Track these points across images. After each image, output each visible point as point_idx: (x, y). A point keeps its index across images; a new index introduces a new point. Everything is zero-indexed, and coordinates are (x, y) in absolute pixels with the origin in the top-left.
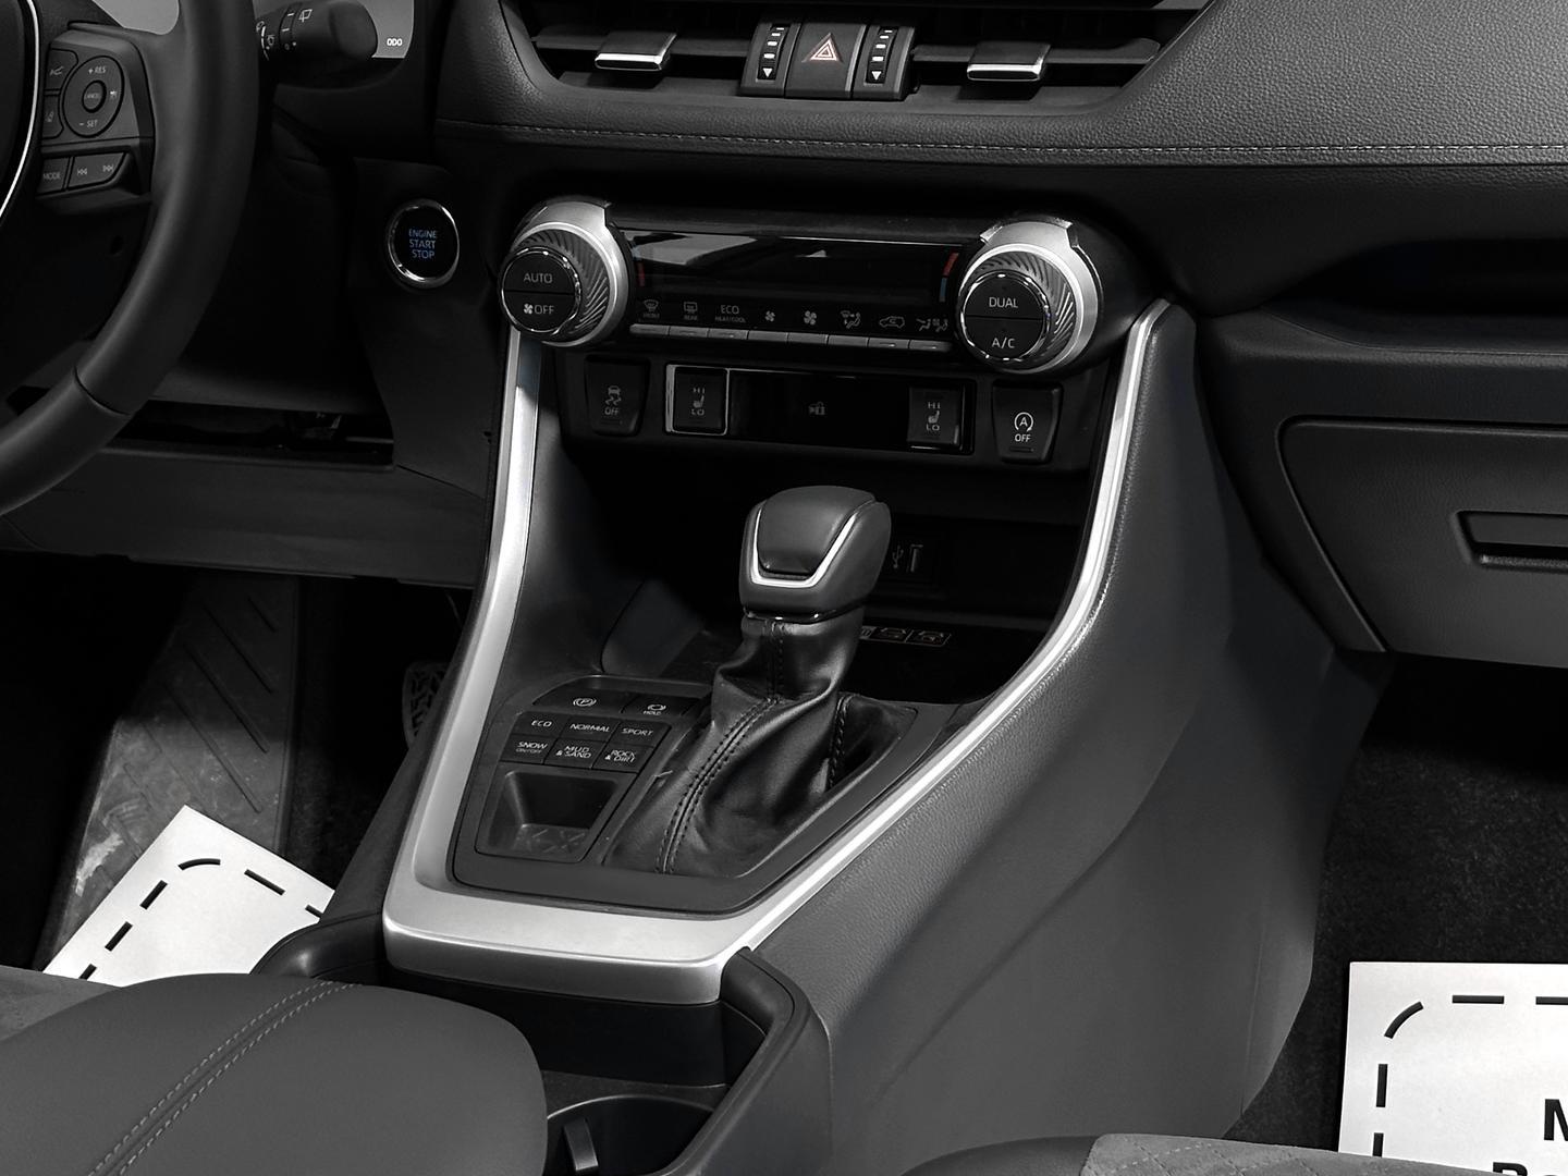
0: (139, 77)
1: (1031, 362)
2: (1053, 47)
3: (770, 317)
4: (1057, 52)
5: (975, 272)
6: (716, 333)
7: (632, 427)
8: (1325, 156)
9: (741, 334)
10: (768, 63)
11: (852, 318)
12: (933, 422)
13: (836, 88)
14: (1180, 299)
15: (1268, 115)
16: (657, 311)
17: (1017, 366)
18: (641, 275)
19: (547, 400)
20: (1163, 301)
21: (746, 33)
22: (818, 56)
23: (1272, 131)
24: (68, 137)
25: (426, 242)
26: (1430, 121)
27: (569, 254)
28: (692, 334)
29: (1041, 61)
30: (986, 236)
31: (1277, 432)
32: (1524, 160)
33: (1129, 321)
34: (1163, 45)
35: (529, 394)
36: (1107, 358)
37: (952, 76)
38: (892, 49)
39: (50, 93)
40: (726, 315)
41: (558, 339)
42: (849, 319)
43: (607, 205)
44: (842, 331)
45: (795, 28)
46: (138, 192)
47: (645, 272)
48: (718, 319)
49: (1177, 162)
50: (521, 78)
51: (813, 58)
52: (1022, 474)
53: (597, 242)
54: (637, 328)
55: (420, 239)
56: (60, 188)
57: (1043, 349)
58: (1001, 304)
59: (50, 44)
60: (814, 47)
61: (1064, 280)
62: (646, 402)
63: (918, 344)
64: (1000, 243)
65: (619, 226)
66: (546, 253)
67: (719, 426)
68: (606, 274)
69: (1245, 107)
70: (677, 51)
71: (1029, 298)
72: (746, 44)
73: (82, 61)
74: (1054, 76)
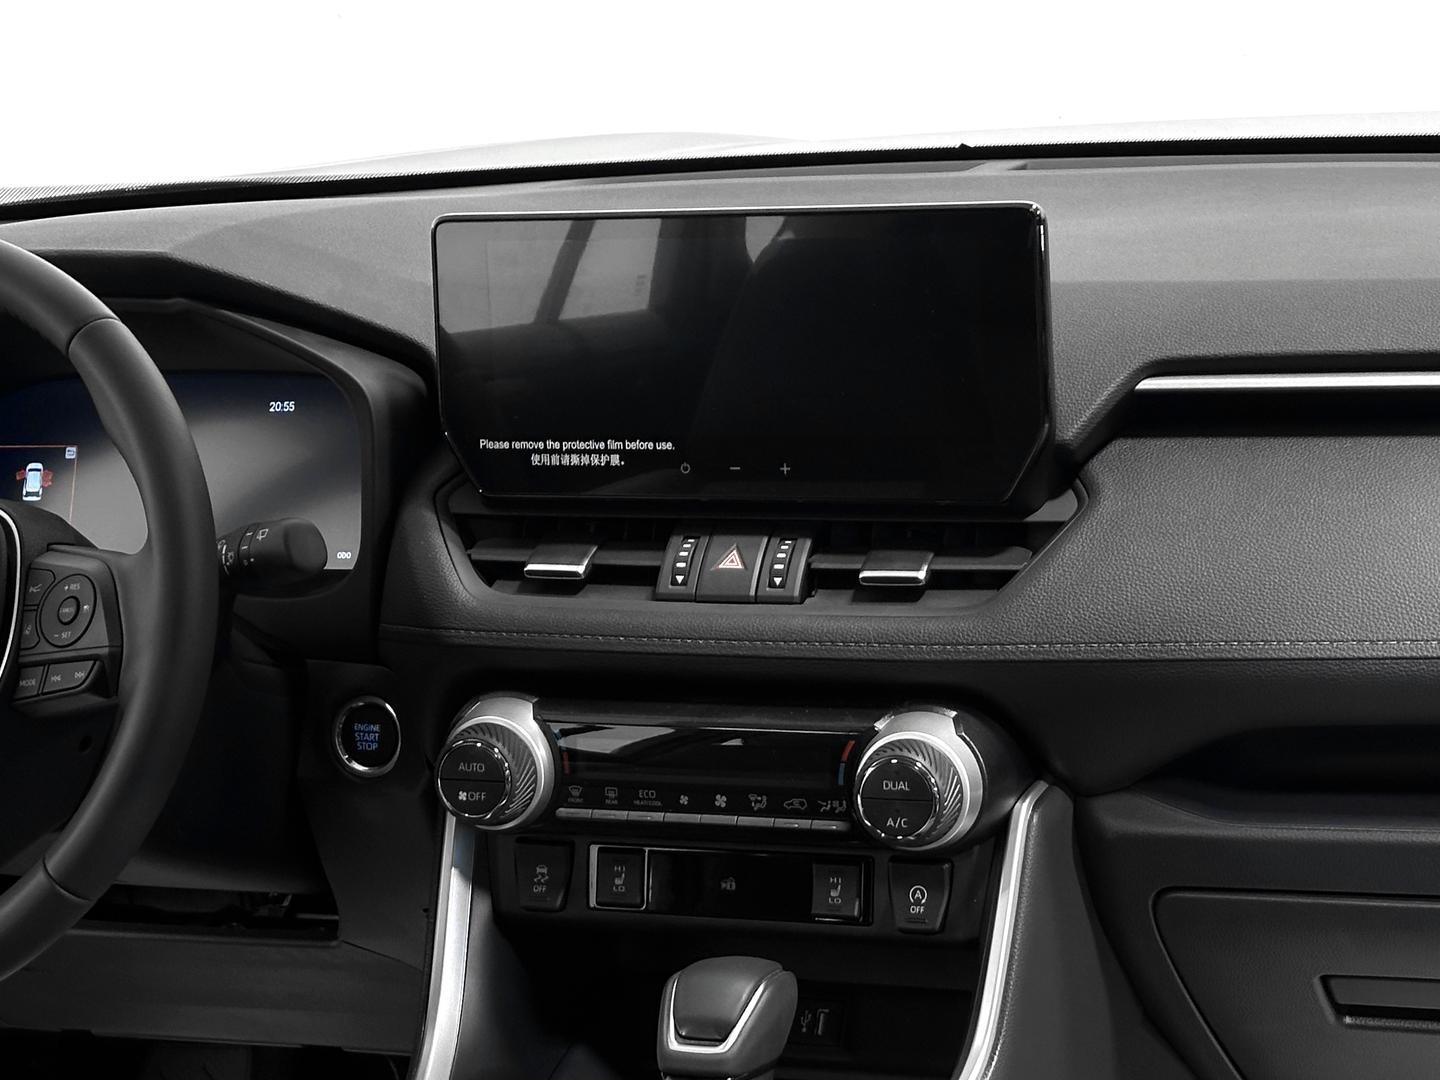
0: (110, 594)
1: (922, 840)
2: (936, 555)
3: (684, 800)
4: (941, 559)
5: (870, 758)
6: (635, 815)
7: (559, 902)
8: (1184, 652)
9: (658, 816)
10: (680, 572)
11: (759, 801)
12: (835, 896)
13: (743, 593)
14: (1058, 781)
15: (1130, 614)
16: (580, 797)
17: (910, 844)
18: (566, 763)
19: (480, 879)
20: (1042, 782)
21: (660, 544)
22: (726, 565)
23: (1135, 629)
24: (44, 647)
25: (370, 735)
26: (1276, 620)
27: (500, 745)
28: (613, 817)
29: (925, 568)
30: (880, 725)
31: (1150, 903)
32: (1362, 655)
33: (1012, 801)
34: (1035, 553)
35: (463, 873)
36: (993, 835)
37: (845, 581)
38: (791, 557)
39: (29, 608)
40: (644, 799)
41: (490, 823)
42: (756, 801)
43: (536, 700)
44: (751, 813)
45: (704, 540)
46: (107, 696)
47: (569, 760)
48: (637, 802)
49: (1051, 658)
50: (458, 587)
51: (721, 566)
52: (918, 943)
53: (526, 734)
54: (562, 812)
55: (365, 732)
56: (36, 693)
57: (933, 828)
58: (894, 786)
59: (30, 564)
60: (720, 558)
61: (951, 765)
62: (571, 880)
63: (819, 824)
64: (892, 731)
65: (546, 718)
66: (479, 745)
67: (638, 901)
68: (533, 763)
69: (1110, 608)
70: (597, 561)
71: (919, 781)
72: (661, 553)
73: (58, 579)
74: (937, 580)
